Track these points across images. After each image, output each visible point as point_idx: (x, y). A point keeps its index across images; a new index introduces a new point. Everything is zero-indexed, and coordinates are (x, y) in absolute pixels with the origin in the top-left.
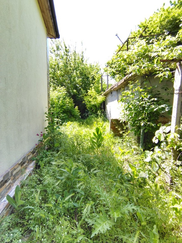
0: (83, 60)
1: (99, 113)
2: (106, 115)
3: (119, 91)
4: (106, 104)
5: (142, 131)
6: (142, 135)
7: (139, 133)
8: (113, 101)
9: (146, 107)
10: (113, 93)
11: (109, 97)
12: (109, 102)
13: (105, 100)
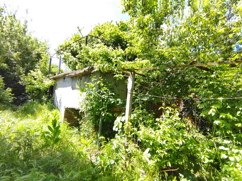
0: (26, 30)
1: (44, 98)
2: (53, 100)
3: (74, 78)
4: (55, 89)
5: (100, 121)
6: (100, 124)
7: (97, 122)
8: (66, 87)
9: (106, 99)
10: (66, 79)
11: (61, 82)
12: (59, 87)
13: (54, 84)
